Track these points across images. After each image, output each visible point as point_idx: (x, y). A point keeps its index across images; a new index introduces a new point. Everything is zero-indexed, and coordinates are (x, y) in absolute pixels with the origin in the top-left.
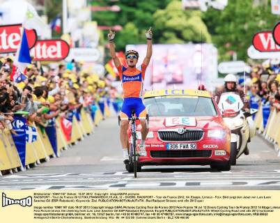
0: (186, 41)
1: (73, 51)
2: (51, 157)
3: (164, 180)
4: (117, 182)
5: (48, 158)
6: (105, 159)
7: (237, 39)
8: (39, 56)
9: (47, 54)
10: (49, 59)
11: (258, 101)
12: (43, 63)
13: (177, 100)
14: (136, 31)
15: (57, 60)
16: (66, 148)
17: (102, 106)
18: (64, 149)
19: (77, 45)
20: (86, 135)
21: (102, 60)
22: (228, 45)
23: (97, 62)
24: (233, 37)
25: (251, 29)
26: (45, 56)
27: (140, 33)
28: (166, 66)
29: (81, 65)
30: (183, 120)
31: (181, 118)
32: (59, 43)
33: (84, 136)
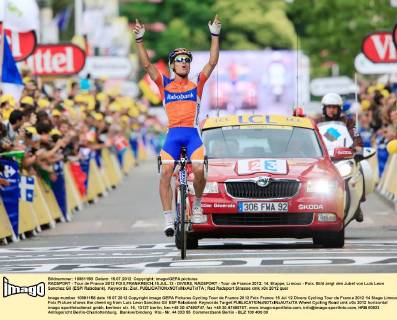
0: (262, 46)
1: (90, 62)
2: (58, 221)
3: (228, 257)
4: (158, 259)
5: (53, 223)
6: (139, 224)
7: (338, 43)
8: (40, 70)
9: (51, 65)
10: (55, 74)
11: (370, 138)
12: (45, 79)
13: (257, 133)
14: (185, 32)
15: (67, 75)
16: (80, 208)
17: (134, 145)
18: (77, 209)
19: (97, 52)
20: (110, 189)
21: (134, 75)
22: (325, 53)
23: (128, 79)
24: (332, 40)
25: (360, 28)
26: (48, 69)
27: (192, 34)
28: (234, 83)
29: (104, 82)
30: (267, 165)
31: (263, 160)
32: (69, 51)
33: (107, 190)
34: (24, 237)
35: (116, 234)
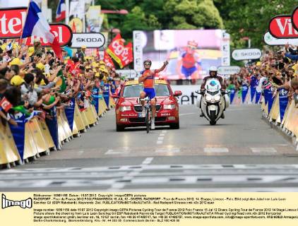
0: (197, 26)
2: (52, 149)
5: (48, 152)
6: (110, 152)
7: (252, 24)
14: (143, 15)
16: (68, 141)
18: (65, 141)
24: (248, 21)
32: (60, 28)
33: (87, 127)
34: (27, 161)
35: (93, 159)
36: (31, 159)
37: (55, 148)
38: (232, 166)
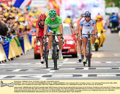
5: (20, 55)
34: (10, 60)
36: (12, 59)
37: (23, 54)
38: (105, 62)
